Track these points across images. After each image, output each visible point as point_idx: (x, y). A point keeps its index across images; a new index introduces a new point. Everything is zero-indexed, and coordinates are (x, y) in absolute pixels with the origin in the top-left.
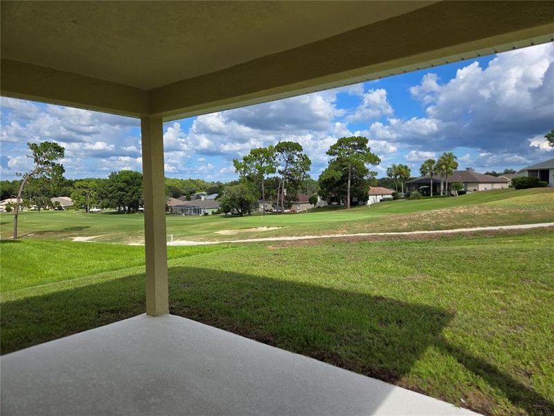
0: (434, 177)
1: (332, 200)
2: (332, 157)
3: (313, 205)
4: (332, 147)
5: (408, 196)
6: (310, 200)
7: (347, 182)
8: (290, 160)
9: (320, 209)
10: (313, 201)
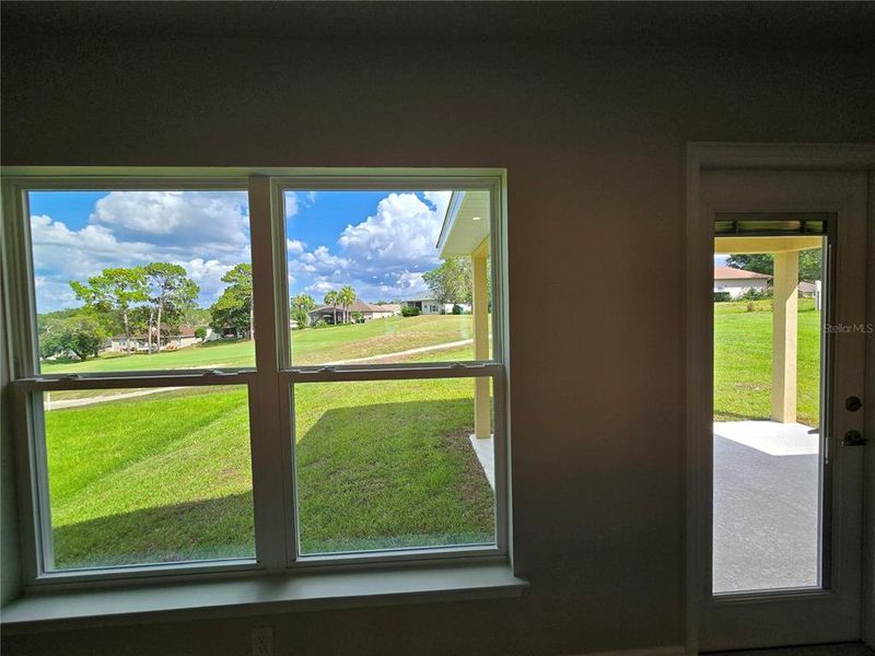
0: (337, 307)
1: (227, 332)
2: (228, 284)
3: (200, 339)
4: (228, 273)
5: (313, 325)
6: (196, 333)
7: (249, 313)
8: (168, 286)
9: (210, 343)
10: (199, 334)
